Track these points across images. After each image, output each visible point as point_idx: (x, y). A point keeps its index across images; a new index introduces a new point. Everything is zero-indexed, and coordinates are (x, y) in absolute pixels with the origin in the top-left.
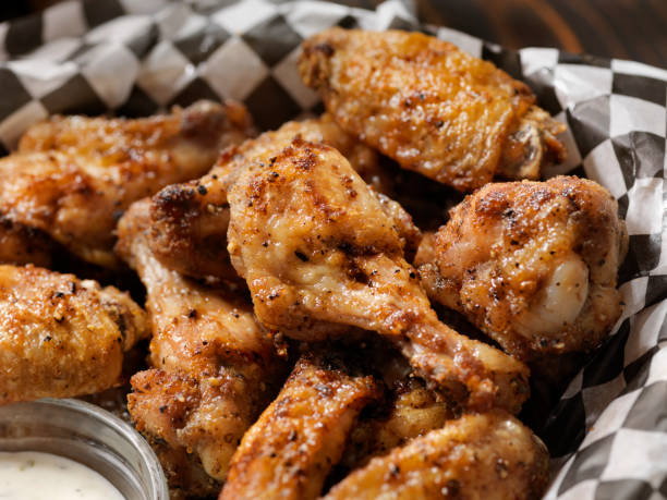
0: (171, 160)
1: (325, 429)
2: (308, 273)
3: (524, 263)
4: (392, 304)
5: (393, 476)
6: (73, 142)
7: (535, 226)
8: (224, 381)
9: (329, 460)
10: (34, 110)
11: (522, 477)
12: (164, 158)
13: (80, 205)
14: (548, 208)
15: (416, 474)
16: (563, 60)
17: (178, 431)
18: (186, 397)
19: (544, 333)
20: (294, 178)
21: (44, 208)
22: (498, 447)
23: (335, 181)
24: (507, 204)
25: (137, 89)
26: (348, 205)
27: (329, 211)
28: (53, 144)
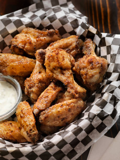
1: (53, 96)
4: (66, 79)
5: (61, 106)
6: (30, 33)
7: (95, 68)
8: (39, 85)
9: (52, 100)
10: (24, 26)
11: (81, 109)
12: (43, 38)
13: (29, 45)
14: (98, 66)
15: (65, 106)
18: (33, 85)
19: (90, 82)
20: (55, 56)
21: (23, 45)
22: (78, 104)
23: (61, 57)
24: (92, 62)
25: (41, 25)
26: (62, 62)
27: (59, 63)
28: (27, 33)
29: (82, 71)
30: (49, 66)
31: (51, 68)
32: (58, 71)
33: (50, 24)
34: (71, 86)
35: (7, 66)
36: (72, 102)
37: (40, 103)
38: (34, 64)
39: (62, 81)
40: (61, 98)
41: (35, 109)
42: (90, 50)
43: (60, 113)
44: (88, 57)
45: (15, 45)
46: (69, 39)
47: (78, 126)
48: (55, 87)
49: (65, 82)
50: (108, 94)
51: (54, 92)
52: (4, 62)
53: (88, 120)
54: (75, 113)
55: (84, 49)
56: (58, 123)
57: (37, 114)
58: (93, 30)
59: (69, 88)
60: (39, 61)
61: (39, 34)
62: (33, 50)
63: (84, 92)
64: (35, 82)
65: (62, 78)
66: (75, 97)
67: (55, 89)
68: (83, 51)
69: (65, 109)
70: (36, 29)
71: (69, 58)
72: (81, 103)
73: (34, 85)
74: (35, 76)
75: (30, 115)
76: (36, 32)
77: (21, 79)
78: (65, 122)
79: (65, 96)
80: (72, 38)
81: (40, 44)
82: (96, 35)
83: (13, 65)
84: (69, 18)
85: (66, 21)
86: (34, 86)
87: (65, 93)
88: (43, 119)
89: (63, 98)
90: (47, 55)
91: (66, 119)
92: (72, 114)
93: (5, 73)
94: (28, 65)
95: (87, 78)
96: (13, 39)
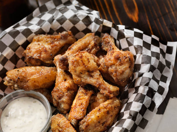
0: (59, 43)
1: (86, 102)
2: (83, 76)
3: (121, 68)
4: (96, 81)
5: (99, 110)
6: (42, 40)
7: (124, 63)
8: (68, 94)
9: (87, 106)
11: (118, 109)
12: (58, 43)
13: (45, 54)
15: (102, 110)
16: (126, 28)
17: (59, 100)
19: (121, 79)
20: (79, 60)
21: (39, 55)
22: (115, 104)
23: (86, 60)
24: (119, 58)
25: (51, 29)
26: (88, 64)
27: (85, 66)
28: (38, 41)
29: (110, 69)
30: (75, 71)
31: (78, 73)
32: (85, 74)
33: (60, 26)
34: (103, 87)
35: (27, 81)
36: (108, 104)
37: (77, 112)
38: (55, 72)
39: (92, 84)
40: (94, 101)
41: (73, 119)
42: (110, 45)
43: (100, 118)
44: (113, 53)
45: (30, 56)
46: (85, 38)
47: (123, 128)
48: (86, 91)
49: (96, 84)
50: (143, 87)
51: (87, 97)
52: (23, 77)
53: (132, 119)
54: (114, 114)
55: (103, 45)
56: (99, 128)
57: (76, 125)
58: (108, 24)
59: (101, 90)
60: (61, 68)
61: (52, 39)
62: (51, 58)
63: (117, 91)
64: (63, 92)
65: (92, 81)
66: (110, 98)
67: (87, 95)
68: (103, 47)
69: (104, 112)
70: (47, 35)
71: (93, 58)
72: (117, 102)
73: (63, 94)
74: (61, 85)
75: (68, 127)
76: (48, 38)
77: (44, 91)
78: (105, 126)
79: (98, 98)
80: (88, 36)
81: (56, 49)
82: (112, 28)
83: (34, 79)
84: (79, 16)
85: (77, 20)
86: (64, 96)
87: (98, 96)
88: (84, 128)
89: (96, 101)
90: (71, 61)
91: (107, 122)
92: (111, 116)
93: (27, 89)
94: (50, 75)
95: (117, 75)
96: (26, 51)
